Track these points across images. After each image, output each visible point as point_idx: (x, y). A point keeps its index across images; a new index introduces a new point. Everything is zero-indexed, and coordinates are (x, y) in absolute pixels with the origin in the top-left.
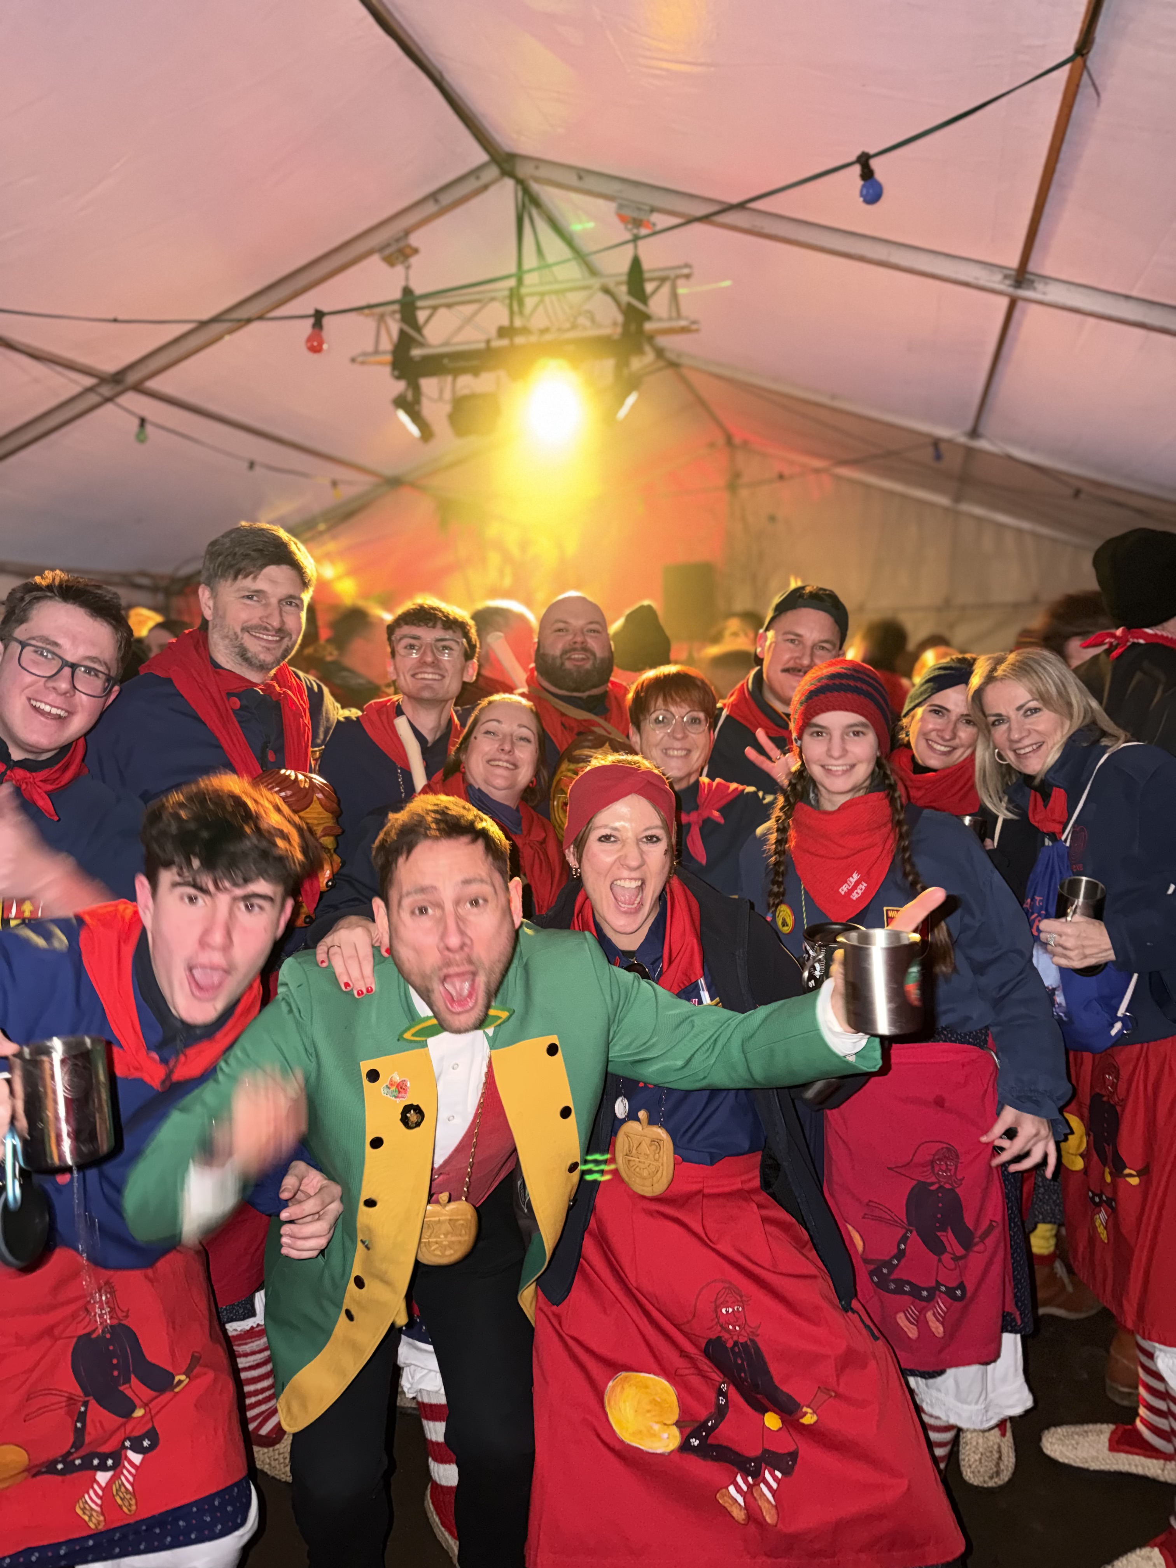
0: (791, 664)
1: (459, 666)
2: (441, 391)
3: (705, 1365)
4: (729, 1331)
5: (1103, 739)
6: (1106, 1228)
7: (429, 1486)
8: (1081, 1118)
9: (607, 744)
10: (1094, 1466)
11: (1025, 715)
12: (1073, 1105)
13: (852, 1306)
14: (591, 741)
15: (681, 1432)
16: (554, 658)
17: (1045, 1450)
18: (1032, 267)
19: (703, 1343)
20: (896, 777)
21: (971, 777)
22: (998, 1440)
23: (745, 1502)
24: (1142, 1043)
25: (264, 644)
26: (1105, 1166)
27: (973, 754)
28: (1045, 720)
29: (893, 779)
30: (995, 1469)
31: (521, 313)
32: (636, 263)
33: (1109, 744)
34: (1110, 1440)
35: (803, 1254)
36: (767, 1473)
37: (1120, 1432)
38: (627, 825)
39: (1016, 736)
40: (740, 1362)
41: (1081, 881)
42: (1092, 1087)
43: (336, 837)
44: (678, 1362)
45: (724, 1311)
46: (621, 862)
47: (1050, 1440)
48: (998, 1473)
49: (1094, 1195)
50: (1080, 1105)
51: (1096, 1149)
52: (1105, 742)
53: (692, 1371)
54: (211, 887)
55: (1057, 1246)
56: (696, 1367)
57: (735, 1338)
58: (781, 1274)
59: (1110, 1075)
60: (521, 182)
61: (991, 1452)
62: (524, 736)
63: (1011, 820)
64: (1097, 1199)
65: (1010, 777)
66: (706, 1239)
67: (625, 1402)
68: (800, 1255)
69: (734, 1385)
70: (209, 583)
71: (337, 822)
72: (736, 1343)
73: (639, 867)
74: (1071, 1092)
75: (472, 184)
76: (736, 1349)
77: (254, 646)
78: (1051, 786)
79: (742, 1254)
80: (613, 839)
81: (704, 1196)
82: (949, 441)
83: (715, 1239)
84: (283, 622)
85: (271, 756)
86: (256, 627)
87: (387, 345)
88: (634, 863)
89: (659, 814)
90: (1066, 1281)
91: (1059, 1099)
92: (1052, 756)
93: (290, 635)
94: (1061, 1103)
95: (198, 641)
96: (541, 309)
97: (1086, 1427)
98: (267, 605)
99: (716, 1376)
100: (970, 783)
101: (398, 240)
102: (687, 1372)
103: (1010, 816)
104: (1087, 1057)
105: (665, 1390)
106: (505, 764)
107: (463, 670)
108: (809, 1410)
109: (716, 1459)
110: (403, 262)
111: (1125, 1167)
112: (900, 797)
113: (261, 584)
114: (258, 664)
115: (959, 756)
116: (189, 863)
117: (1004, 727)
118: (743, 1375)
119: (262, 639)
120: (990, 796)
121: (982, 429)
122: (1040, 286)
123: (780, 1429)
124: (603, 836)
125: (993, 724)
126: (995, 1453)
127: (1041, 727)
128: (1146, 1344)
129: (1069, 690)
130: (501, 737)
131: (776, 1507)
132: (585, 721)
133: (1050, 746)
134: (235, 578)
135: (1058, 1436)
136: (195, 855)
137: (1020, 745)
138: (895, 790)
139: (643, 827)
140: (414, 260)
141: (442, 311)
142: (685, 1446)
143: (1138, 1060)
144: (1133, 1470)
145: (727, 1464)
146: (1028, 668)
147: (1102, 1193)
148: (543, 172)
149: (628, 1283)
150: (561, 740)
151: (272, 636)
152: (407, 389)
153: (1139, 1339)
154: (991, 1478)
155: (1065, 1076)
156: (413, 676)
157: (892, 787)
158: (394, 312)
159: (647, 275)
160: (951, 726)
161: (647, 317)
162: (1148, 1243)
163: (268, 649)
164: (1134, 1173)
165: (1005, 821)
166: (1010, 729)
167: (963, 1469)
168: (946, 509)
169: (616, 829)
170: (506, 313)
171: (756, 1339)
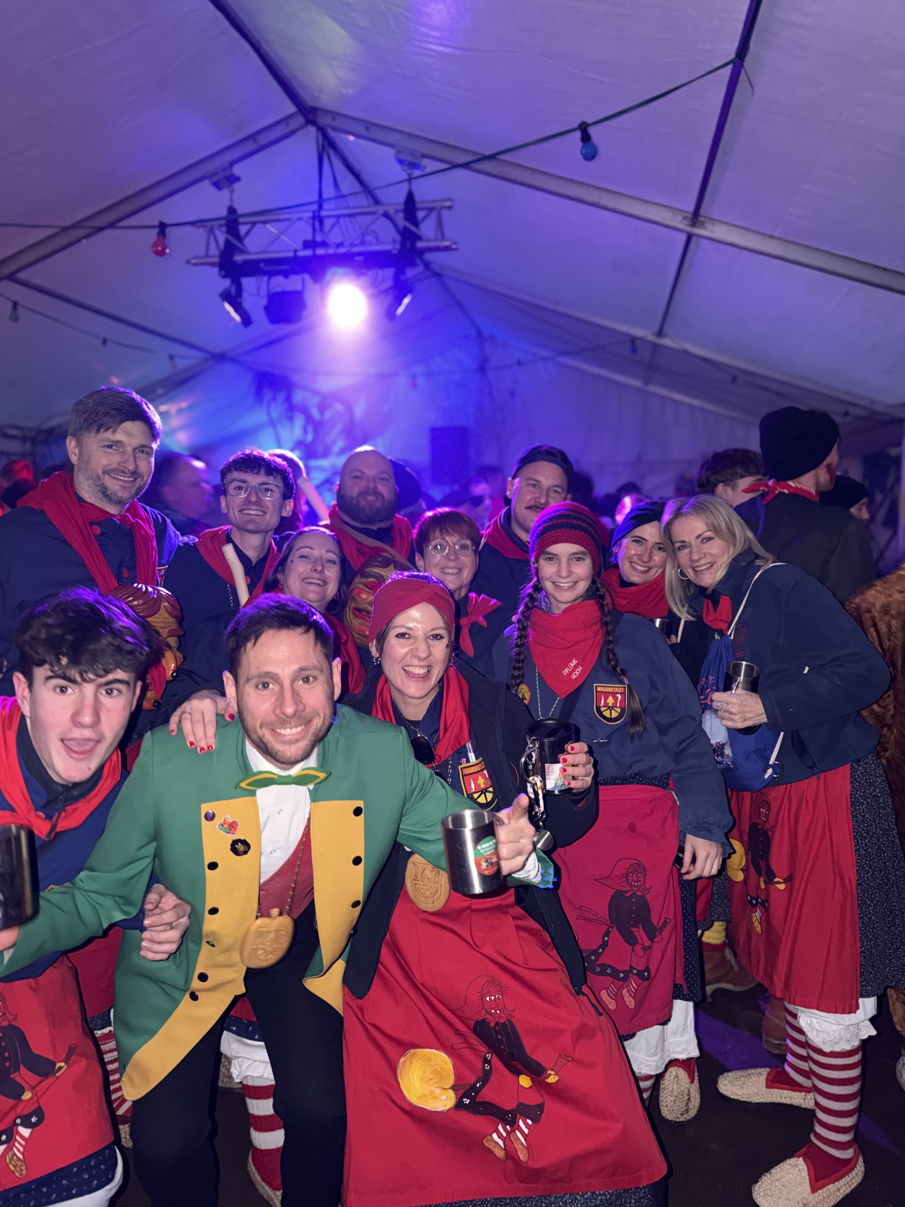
0: (532, 503)
1: (278, 505)
2: (258, 288)
3: (474, 1040)
4: (491, 1014)
5: (757, 561)
6: (760, 923)
7: (251, 1152)
8: (742, 842)
9: (392, 565)
10: (755, 1100)
11: (702, 542)
12: (735, 831)
13: (583, 990)
14: (379, 561)
15: (456, 1094)
16: (352, 498)
17: (720, 1090)
18: (702, 211)
19: (472, 1023)
20: (605, 590)
21: (663, 589)
22: (688, 1086)
23: (504, 1144)
24: (786, 784)
25: (120, 483)
26: (760, 876)
27: (663, 573)
28: (716, 547)
29: (602, 591)
30: (685, 1108)
31: (321, 230)
32: (410, 197)
33: (761, 564)
34: (767, 1080)
35: (547, 953)
36: (521, 1121)
37: (773, 1074)
38: (419, 626)
39: (695, 557)
40: (500, 1037)
41: (742, 664)
42: (750, 819)
43: (179, 638)
44: (455, 1040)
45: (488, 999)
46: (413, 653)
47: (724, 1082)
48: (687, 1111)
49: (752, 898)
50: (740, 832)
51: (752, 864)
52: (758, 562)
53: (465, 1045)
54: (78, 679)
55: (727, 936)
56: (467, 1042)
57: (497, 1019)
58: (531, 969)
59: (763, 809)
60: (322, 130)
61: (683, 1095)
62: (331, 559)
63: (691, 622)
64: (754, 902)
65: (689, 590)
66: (474, 945)
67: (413, 1073)
68: (545, 953)
69: (497, 1054)
70: (75, 435)
71: (180, 626)
72: (497, 1024)
73: (426, 658)
74: (732, 822)
75: (282, 130)
76: (497, 1028)
77: (113, 485)
78: (719, 594)
79: (502, 955)
80: (407, 636)
81: (472, 911)
82: (642, 339)
83: (479, 945)
84: (137, 466)
85: (125, 573)
86: (114, 471)
87: (214, 251)
88: (423, 655)
89: (443, 618)
90: (734, 964)
91: (724, 827)
92: (720, 573)
93: (142, 477)
94: (726, 831)
95: (66, 481)
96: (337, 228)
97: (749, 1071)
98: (123, 453)
99: (482, 1048)
100: (660, 595)
101: (224, 170)
102: (461, 1046)
103: (691, 618)
104: (747, 795)
105: (444, 1062)
106: (317, 582)
107: (281, 507)
108: (553, 1073)
109: (481, 1113)
110: (228, 187)
111: (775, 877)
112: (607, 604)
113: (119, 436)
114: (117, 499)
115: (654, 574)
116: (59, 661)
117: (686, 551)
118: (502, 1047)
119: (120, 480)
120: (676, 604)
121: (665, 330)
122: (708, 226)
123: (531, 1087)
124: (400, 634)
125: (679, 549)
126: (685, 1095)
127: (714, 551)
128: (791, 1007)
129: (734, 525)
130: (313, 560)
131: (528, 1148)
132: (376, 548)
133: (719, 565)
134: (98, 431)
135: (730, 1079)
136: (64, 655)
137: (698, 564)
138: (603, 599)
139: (430, 628)
140: (236, 186)
141: (259, 226)
142: (459, 1105)
143: (784, 796)
144: (783, 1101)
145: (491, 1117)
146: (705, 508)
147: (758, 897)
148: (339, 123)
149: (415, 980)
150: (355, 562)
151: (128, 477)
152: (231, 286)
153: (786, 1003)
154: (682, 1114)
155: (728, 810)
156: (240, 511)
157: (602, 597)
158: (221, 226)
159: (418, 206)
160: (648, 552)
161: (419, 238)
162: (792, 932)
163: (125, 488)
164: (782, 881)
165: (686, 622)
166: (691, 552)
167: (661, 1108)
168: (639, 390)
169: (410, 629)
170: (310, 230)
171: (512, 1019)
